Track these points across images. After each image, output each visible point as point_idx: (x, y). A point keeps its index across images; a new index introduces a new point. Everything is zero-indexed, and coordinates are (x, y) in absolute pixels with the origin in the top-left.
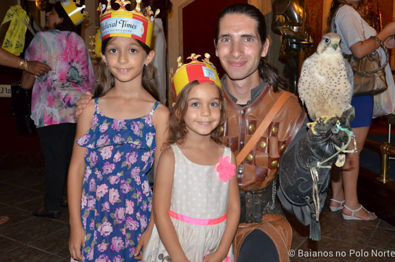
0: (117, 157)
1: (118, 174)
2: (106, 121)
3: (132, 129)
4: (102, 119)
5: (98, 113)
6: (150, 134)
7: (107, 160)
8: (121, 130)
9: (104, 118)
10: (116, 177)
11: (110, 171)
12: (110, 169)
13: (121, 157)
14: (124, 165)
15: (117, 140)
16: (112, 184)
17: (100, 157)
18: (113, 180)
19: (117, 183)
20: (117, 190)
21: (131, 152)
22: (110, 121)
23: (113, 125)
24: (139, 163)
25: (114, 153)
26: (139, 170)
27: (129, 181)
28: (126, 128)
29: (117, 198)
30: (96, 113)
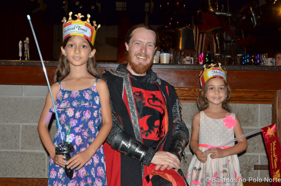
0: (78, 115)
1: (80, 126)
2: (67, 92)
3: (84, 95)
4: (64, 92)
5: (62, 89)
6: (97, 97)
7: (71, 117)
8: (77, 97)
9: (66, 91)
10: (79, 128)
11: (74, 125)
12: (74, 123)
13: (80, 114)
14: (82, 120)
15: (75, 104)
16: (77, 132)
17: (67, 116)
18: (77, 130)
19: (80, 131)
20: (80, 136)
21: (86, 110)
22: (70, 92)
23: (71, 95)
24: (92, 118)
25: (75, 112)
26: (92, 123)
27: (87, 130)
28: (80, 95)
29: (81, 142)
30: (61, 89)
